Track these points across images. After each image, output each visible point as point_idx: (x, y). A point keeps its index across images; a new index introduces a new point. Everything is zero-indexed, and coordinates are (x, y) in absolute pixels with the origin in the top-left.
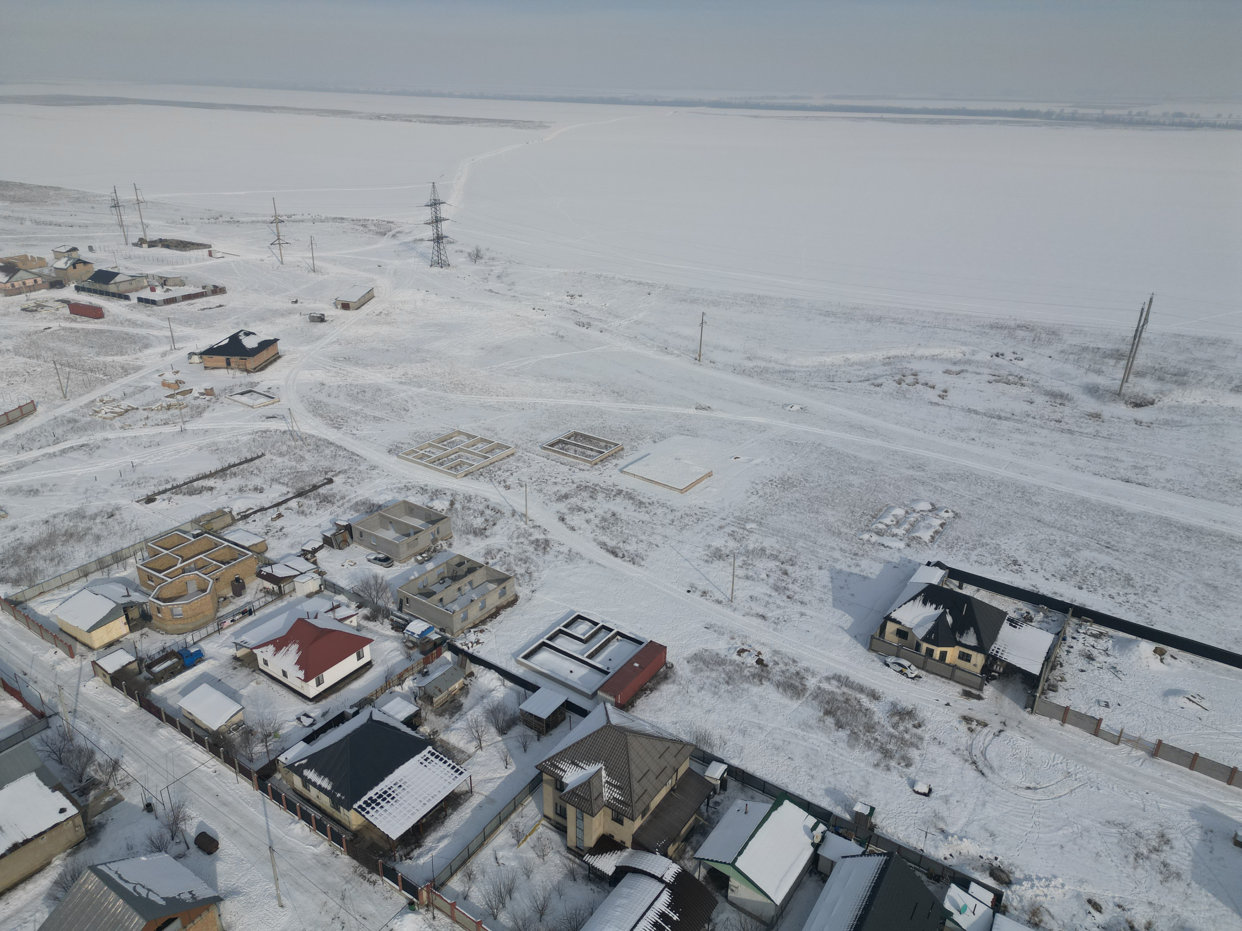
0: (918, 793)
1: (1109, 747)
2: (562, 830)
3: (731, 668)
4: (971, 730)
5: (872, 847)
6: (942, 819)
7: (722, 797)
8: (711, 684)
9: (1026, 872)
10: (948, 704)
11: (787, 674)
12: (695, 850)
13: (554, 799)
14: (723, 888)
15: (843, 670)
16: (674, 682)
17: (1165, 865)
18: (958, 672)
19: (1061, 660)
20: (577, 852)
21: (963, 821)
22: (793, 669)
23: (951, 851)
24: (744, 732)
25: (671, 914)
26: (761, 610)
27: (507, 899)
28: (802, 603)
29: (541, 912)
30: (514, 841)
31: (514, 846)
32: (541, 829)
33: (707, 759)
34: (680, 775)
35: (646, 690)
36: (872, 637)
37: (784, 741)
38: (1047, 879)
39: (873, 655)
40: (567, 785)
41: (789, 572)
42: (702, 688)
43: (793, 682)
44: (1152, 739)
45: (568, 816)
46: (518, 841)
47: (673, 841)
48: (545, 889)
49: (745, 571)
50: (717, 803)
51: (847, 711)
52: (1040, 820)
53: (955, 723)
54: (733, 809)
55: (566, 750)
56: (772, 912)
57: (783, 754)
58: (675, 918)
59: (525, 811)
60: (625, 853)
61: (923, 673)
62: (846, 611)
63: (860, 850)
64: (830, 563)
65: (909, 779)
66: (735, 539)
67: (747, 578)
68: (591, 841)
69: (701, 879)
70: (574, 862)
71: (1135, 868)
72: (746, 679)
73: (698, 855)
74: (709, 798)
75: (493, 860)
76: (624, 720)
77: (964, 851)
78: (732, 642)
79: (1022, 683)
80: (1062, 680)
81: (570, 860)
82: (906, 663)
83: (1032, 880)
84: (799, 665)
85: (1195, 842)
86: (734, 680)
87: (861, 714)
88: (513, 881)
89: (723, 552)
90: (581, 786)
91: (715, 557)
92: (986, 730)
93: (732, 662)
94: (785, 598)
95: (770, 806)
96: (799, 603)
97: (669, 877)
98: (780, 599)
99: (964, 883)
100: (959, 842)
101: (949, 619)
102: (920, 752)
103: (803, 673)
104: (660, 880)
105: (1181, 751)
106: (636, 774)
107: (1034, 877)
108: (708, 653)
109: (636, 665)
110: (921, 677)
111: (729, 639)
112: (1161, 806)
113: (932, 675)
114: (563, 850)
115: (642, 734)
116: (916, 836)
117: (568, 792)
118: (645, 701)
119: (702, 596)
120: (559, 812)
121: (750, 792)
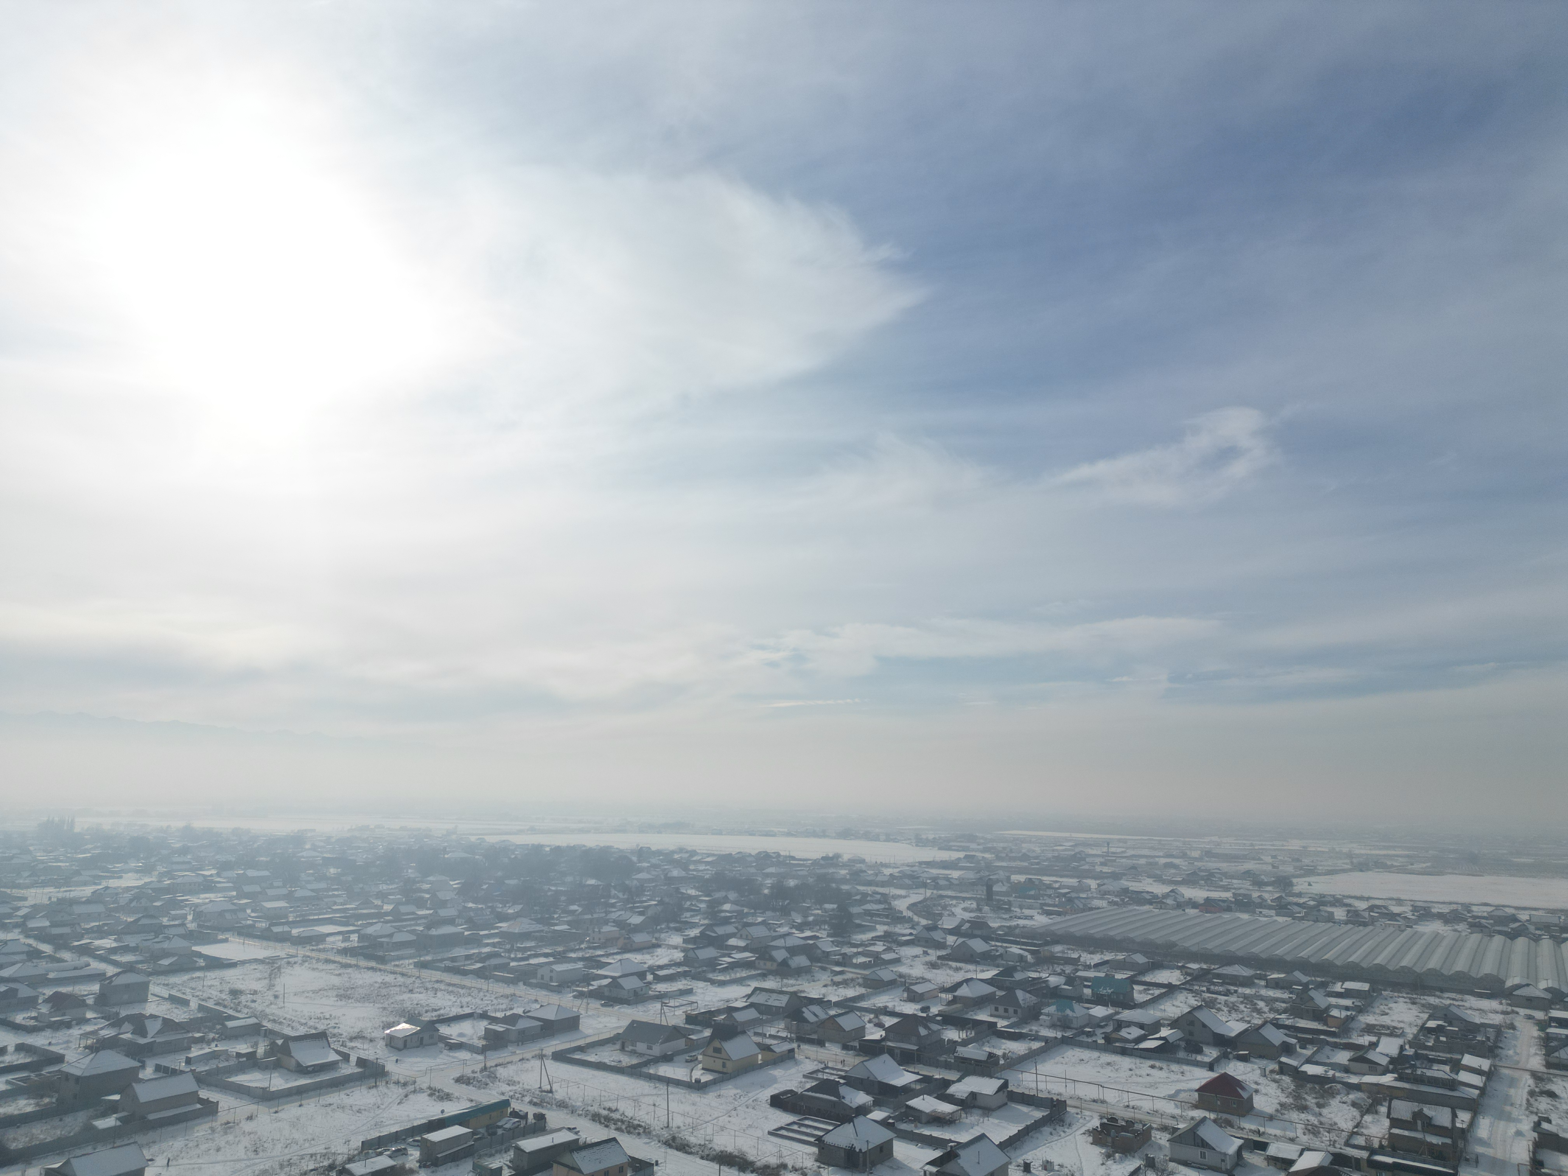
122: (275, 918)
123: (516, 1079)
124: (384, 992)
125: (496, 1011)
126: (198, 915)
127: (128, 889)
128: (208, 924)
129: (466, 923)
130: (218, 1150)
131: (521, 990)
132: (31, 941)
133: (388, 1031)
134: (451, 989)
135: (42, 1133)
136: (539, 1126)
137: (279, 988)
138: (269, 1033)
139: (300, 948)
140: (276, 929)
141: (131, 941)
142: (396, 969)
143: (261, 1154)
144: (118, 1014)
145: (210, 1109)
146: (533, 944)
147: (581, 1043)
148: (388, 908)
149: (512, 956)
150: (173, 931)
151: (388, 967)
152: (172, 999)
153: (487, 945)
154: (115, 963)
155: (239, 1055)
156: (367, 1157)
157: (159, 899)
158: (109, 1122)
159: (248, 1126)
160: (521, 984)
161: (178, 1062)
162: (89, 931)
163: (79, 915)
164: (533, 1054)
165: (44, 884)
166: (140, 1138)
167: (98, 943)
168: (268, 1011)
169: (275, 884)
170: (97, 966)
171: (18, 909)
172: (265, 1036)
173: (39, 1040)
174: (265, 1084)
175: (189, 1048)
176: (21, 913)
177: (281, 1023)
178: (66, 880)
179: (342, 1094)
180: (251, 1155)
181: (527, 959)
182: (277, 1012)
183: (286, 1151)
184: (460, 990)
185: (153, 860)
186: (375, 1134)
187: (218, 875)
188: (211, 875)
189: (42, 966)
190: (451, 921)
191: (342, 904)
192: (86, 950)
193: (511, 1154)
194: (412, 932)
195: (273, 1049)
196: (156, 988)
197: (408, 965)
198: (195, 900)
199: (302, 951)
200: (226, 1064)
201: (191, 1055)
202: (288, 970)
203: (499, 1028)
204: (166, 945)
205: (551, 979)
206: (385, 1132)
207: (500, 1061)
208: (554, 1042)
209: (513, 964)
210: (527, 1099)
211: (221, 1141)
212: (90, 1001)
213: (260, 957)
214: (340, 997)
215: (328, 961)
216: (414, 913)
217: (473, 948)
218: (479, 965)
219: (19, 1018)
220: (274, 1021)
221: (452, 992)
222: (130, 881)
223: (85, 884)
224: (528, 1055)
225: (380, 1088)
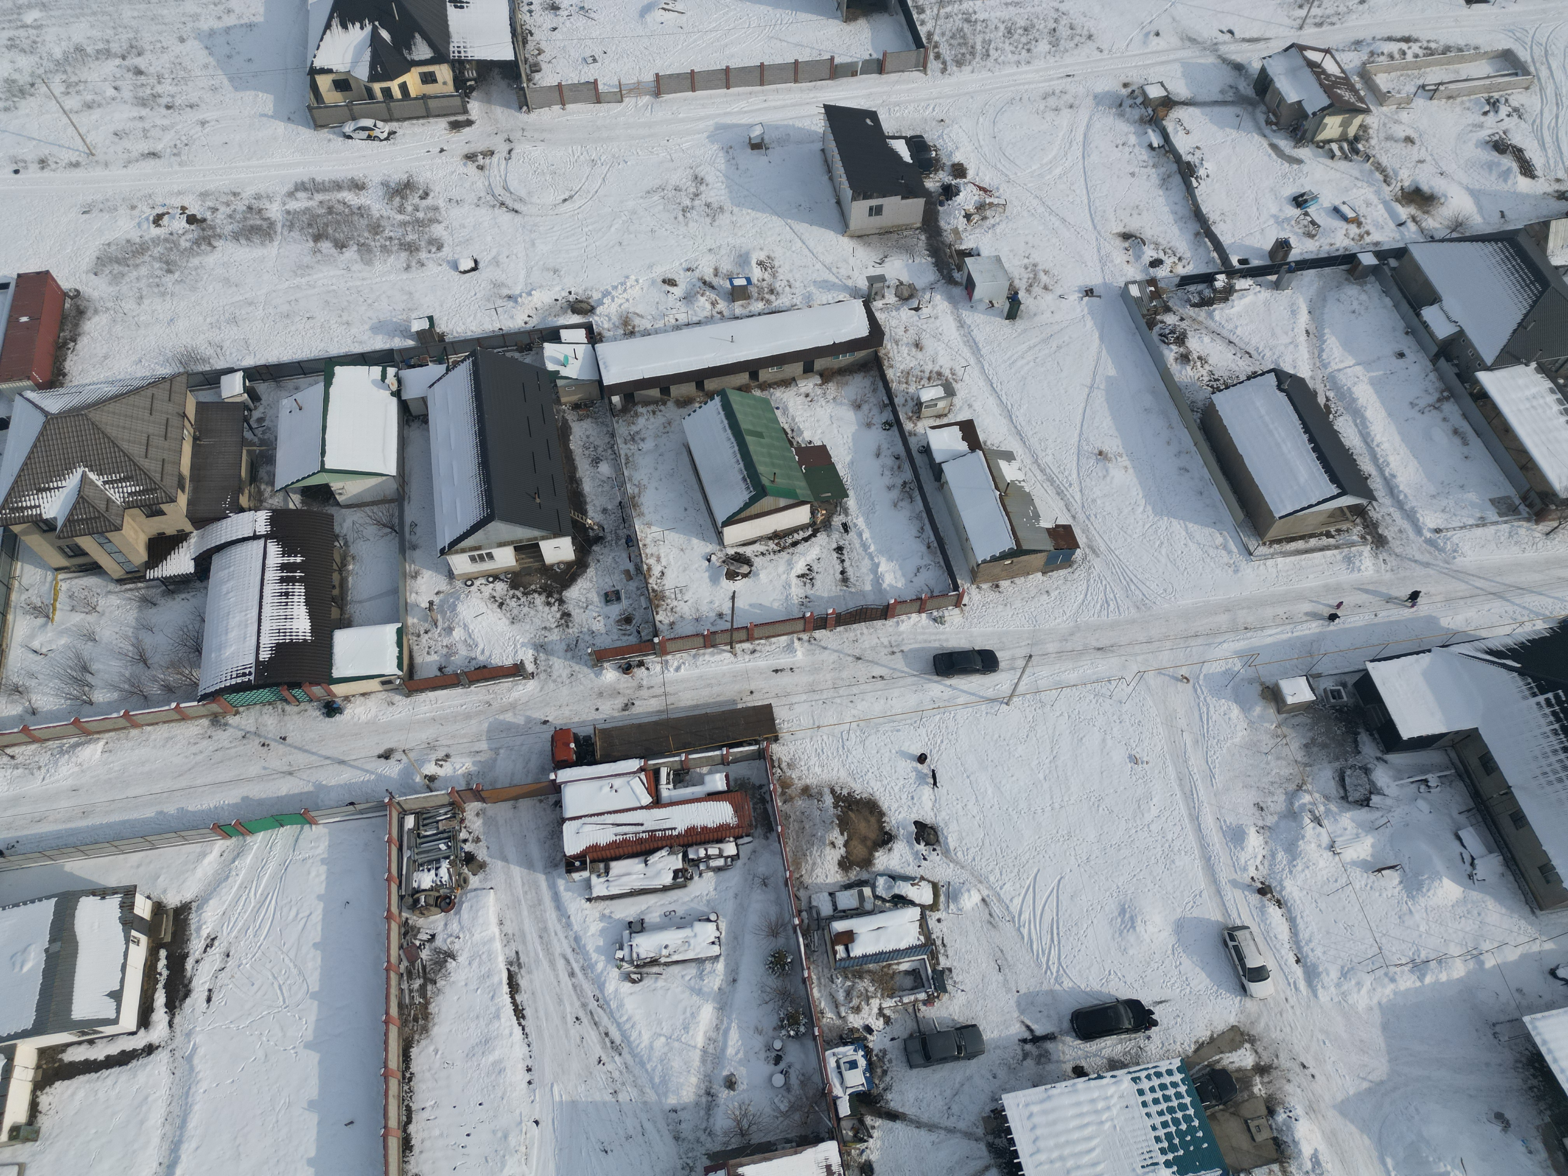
0: (465, 272)
1: (616, 108)
2: (93, 568)
3: (160, 249)
4: (481, 168)
5: (453, 358)
6: (503, 285)
7: (261, 409)
8: (149, 286)
9: (602, 289)
10: (442, 150)
11: (238, 216)
12: (272, 483)
13: (52, 545)
14: (328, 499)
15: (303, 174)
16: (96, 311)
17: (708, 205)
18: (432, 103)
19: (528, 27)
20: (134, 576)
21: (523, 273)
22: (241, 207)
23: (527, 313)
24: (234, 320)
25: (292, 560)
26: (145, 147)
27: (89, 678)
28: (191, 107)
29: (143, 659)
30: (41, 620)
31: (45, 625)
32: (64, 586)
33: (213, 379)
34: (192, 417)
35: (65, 344)
36: (310, 108)
37: (289, 302)
38: (622, 284)
39: (324, 134)
40: (55, 518)
41: (143, 67)
42: (141, 298)
43: (251, 222)
44: (648, 77)
45: (88, 550)
46: (48, 617)
47: (240, 490)
48: (126, 637)
49: (78, 98)
50: (260, 420)
51: (338, 222)
52: (590, 228)
53: (462, 169)
54: (284, 414)
55: (16, 482)
56: (394, 486)
57: (298, 319)
58: (299, 560)
59: (25, 581)
60: (193, 540)
61: (394, 126)
62: (255, 89)
63: (442, 368)
64: (190, 25)
65: (448, 262)
66: (23, 51)
67: (89, 107)
68: (141, 555)
69: (299, 506)
70: (138, 589)
71: (687, 225)
72: (189, 252)
73: (278, 486)
74: (246, 420)
75: (32, 656)
76: (66, 399)
77: (539, 305)
78: (136, 212)
79: (503, 78)
80: (540, 52)
81: (131, 590)
82: (368, 122)
83: (610, 293)
84: (244, 195)
85: (723, 167)
86: (175, 263)
87: (356, 218)
88: (79, 657)
89: (21, 83)
90: (74, 508)
91: (14, 96)
92: (495, 159)
93: (156, 241)
94: (164, 111)
95: (322, 384)
96: (189, 109)
97: (262, 527)
98: (157, 117)
99: (553, 335)
100: (530, 298)
101: (385, 34)
102: (443, 225)
103: (256, 204)
104: (255, 537)
105: (679, 75)
106: (136, 451)
107: (610, 289)
108: (113, 248)
109: (24, 319)
110: (395, 133)
111: (128, 211)
112: (684, 146)
113: (406, 123)
114: (112, 587)
115: (105, 401)
116: (487, 319)
117: (65, 525)
118: (75, 358)
119: (43, 168)
120: (71, 554)
121: (290, 383)
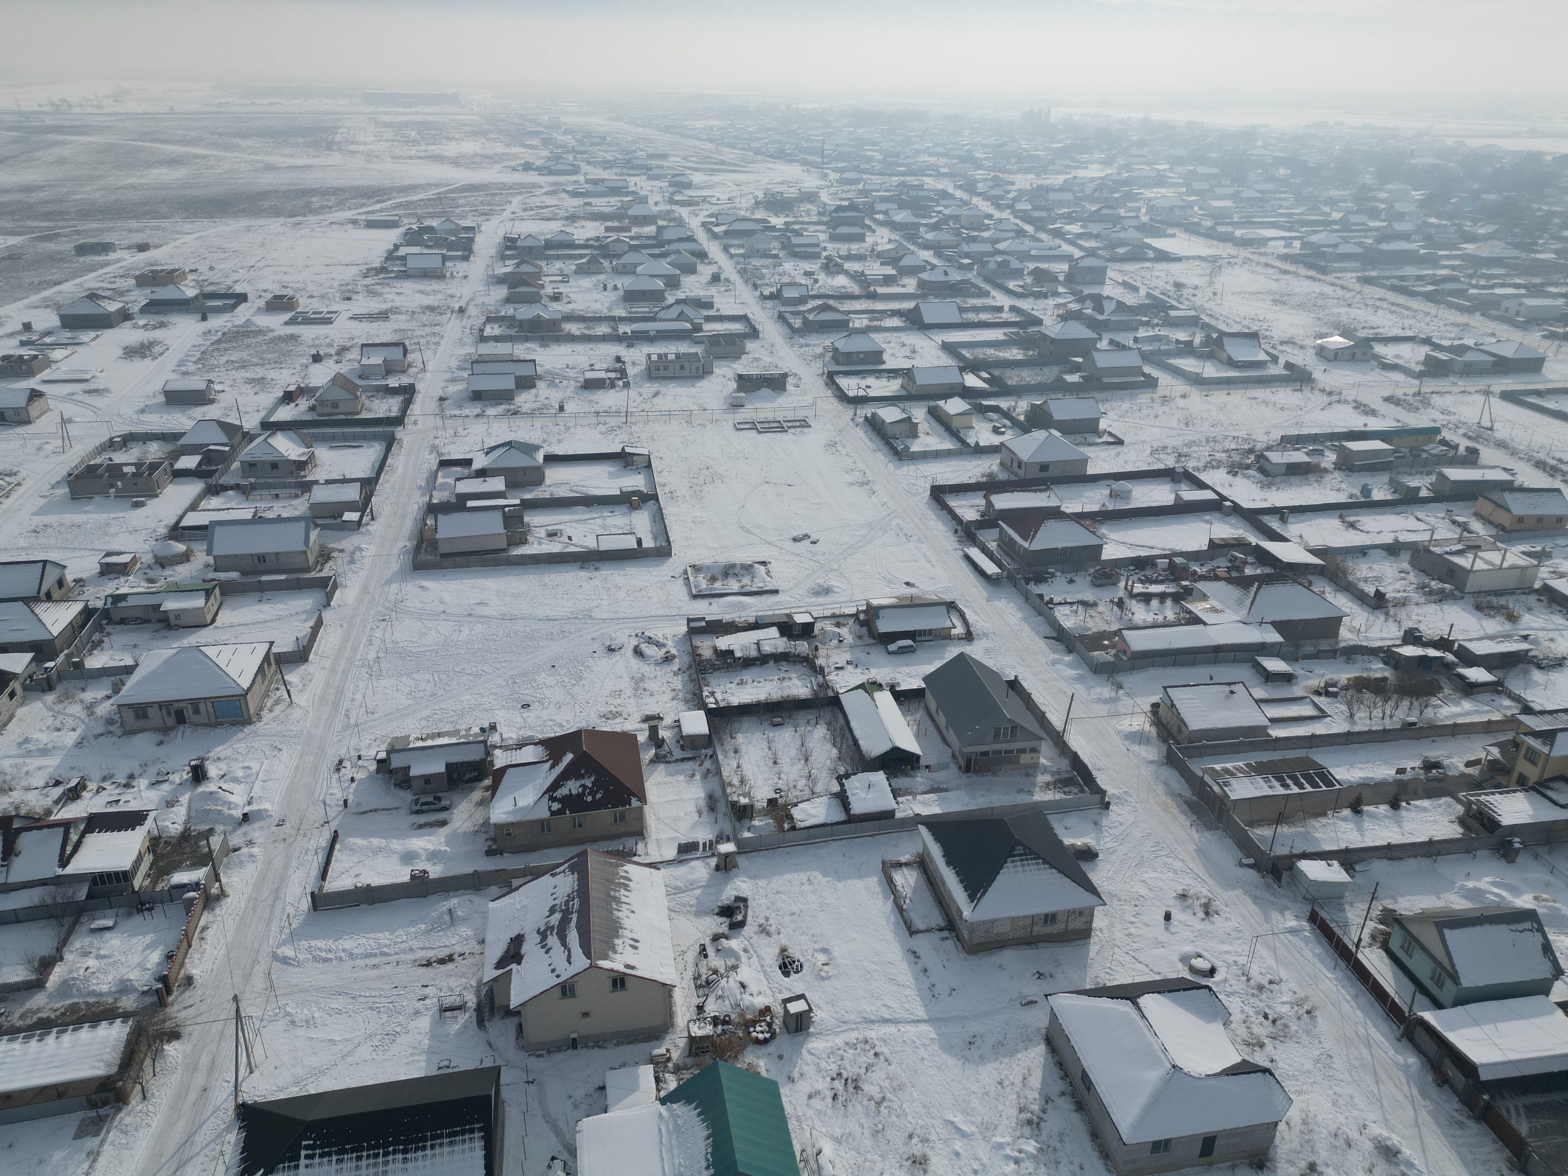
122: (1220, 217)
123: (1452, 409)
124: (1320, 302)
125: (1442, 338)
126: (1151, 209)
127: (1092, 180)
128: (1159, 218)
129: (1423, 240)
130: (1156, 417)
131: (1476, 320)
132: (1018, 221)
133: (1319, 342)
134: (1394, 308)
135: (1028, 376)
136: (1471, 458)
137: (1218, 287)
138: (1206, 326)
139: (1241, 249)
140: (1221, 229)
141: (1094, 228)
142: (1336, 281)
143: (1191, 427)
144: (1082, 291)
145: (1151, 383)
146: (1502, 271)
147: (1541, 387)
148: (1336, 216)
149: (1474, 282)
150: (1127, 223)
151: (1329, 278)
152: (1125, 285)
153: (1445, 267)
154: (1081, 248)
155: (1178, 342)
156: (1285, 449)
157: (1118, 191)
158: (1073, 378)
159: (1181, 403)
160: (1478, 314)
161: (1127, 339)
162: (1061, 216)
163: (1054, 201)
164: (1478, 388)
165: (1027, 171)
166: (1098, 396)
167: (1067, 228)
168: (1206, 306)
169: (1224, 182)
170: (1067, 248)
171: (1008, 192)
172: (1202, 328)
173: (1025, 305)
174: (1199, 371)
175: (1137, 329)
176: (1010, 196)
177: (1217, 319)
178: (1042, 169)
179: (1268, 391)
180: (1183, 427)
181: (1492, 287)
182: (1215, 308)
183: (1213, 429)
184: (1404, 311)
185: (1114, 152)
186: (1295, 432)
187: (1171, 170)
188: (1164, 170)
189: (1025, 245)
190: (1405, 237)
191: (1288, 208)
192: (1058, 234)
193: (1434, 478)
194: (1359, 244)
195: (1208, 341)
196: (1113, 273)
197: (1350, 278)
198: (1149, 194)
199: (1243, 253)
200: (1167, 347)
201: (1138, 335)
202: (1227, 270)
203: (1443, 356)
204: (1122, 235)
205: (1518, 314)
206: (1305, 431)
207: (1438, 389)
208: (1506, 381)
209: (1472, 291)
210: (1461, 431)
211: (1159, 409)
212: (1061, 278)
213: (1203, 254)
214: (1275, 302)
215: (1267, 265)
216: (1364, 224)
217: (1426, 269)
218: (1430, 288)
219: (1012, 285)
220: (1211, 316)
221: (1395, 312)
222: (1094, 172)
223: (1058, 173)
224: (1472, 389)
225: (1305, 392)
